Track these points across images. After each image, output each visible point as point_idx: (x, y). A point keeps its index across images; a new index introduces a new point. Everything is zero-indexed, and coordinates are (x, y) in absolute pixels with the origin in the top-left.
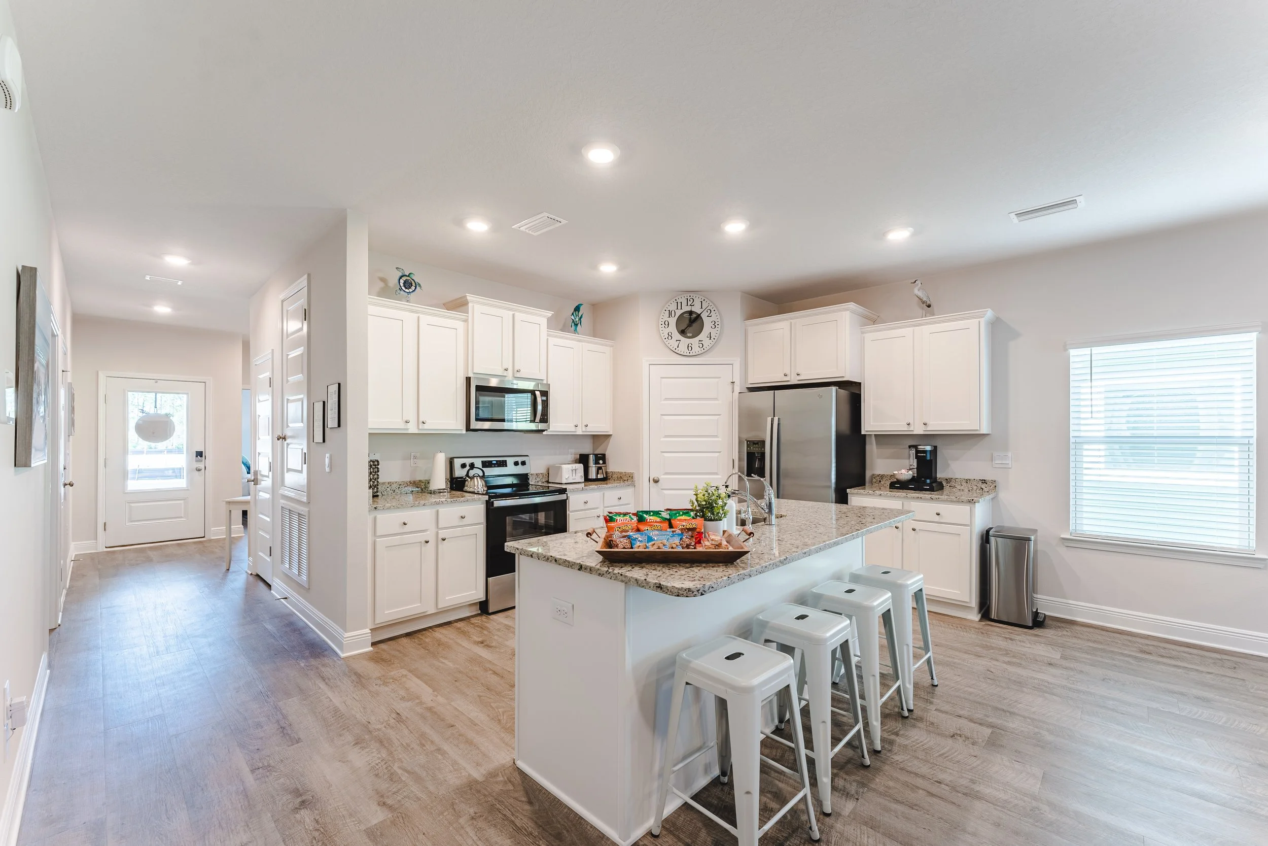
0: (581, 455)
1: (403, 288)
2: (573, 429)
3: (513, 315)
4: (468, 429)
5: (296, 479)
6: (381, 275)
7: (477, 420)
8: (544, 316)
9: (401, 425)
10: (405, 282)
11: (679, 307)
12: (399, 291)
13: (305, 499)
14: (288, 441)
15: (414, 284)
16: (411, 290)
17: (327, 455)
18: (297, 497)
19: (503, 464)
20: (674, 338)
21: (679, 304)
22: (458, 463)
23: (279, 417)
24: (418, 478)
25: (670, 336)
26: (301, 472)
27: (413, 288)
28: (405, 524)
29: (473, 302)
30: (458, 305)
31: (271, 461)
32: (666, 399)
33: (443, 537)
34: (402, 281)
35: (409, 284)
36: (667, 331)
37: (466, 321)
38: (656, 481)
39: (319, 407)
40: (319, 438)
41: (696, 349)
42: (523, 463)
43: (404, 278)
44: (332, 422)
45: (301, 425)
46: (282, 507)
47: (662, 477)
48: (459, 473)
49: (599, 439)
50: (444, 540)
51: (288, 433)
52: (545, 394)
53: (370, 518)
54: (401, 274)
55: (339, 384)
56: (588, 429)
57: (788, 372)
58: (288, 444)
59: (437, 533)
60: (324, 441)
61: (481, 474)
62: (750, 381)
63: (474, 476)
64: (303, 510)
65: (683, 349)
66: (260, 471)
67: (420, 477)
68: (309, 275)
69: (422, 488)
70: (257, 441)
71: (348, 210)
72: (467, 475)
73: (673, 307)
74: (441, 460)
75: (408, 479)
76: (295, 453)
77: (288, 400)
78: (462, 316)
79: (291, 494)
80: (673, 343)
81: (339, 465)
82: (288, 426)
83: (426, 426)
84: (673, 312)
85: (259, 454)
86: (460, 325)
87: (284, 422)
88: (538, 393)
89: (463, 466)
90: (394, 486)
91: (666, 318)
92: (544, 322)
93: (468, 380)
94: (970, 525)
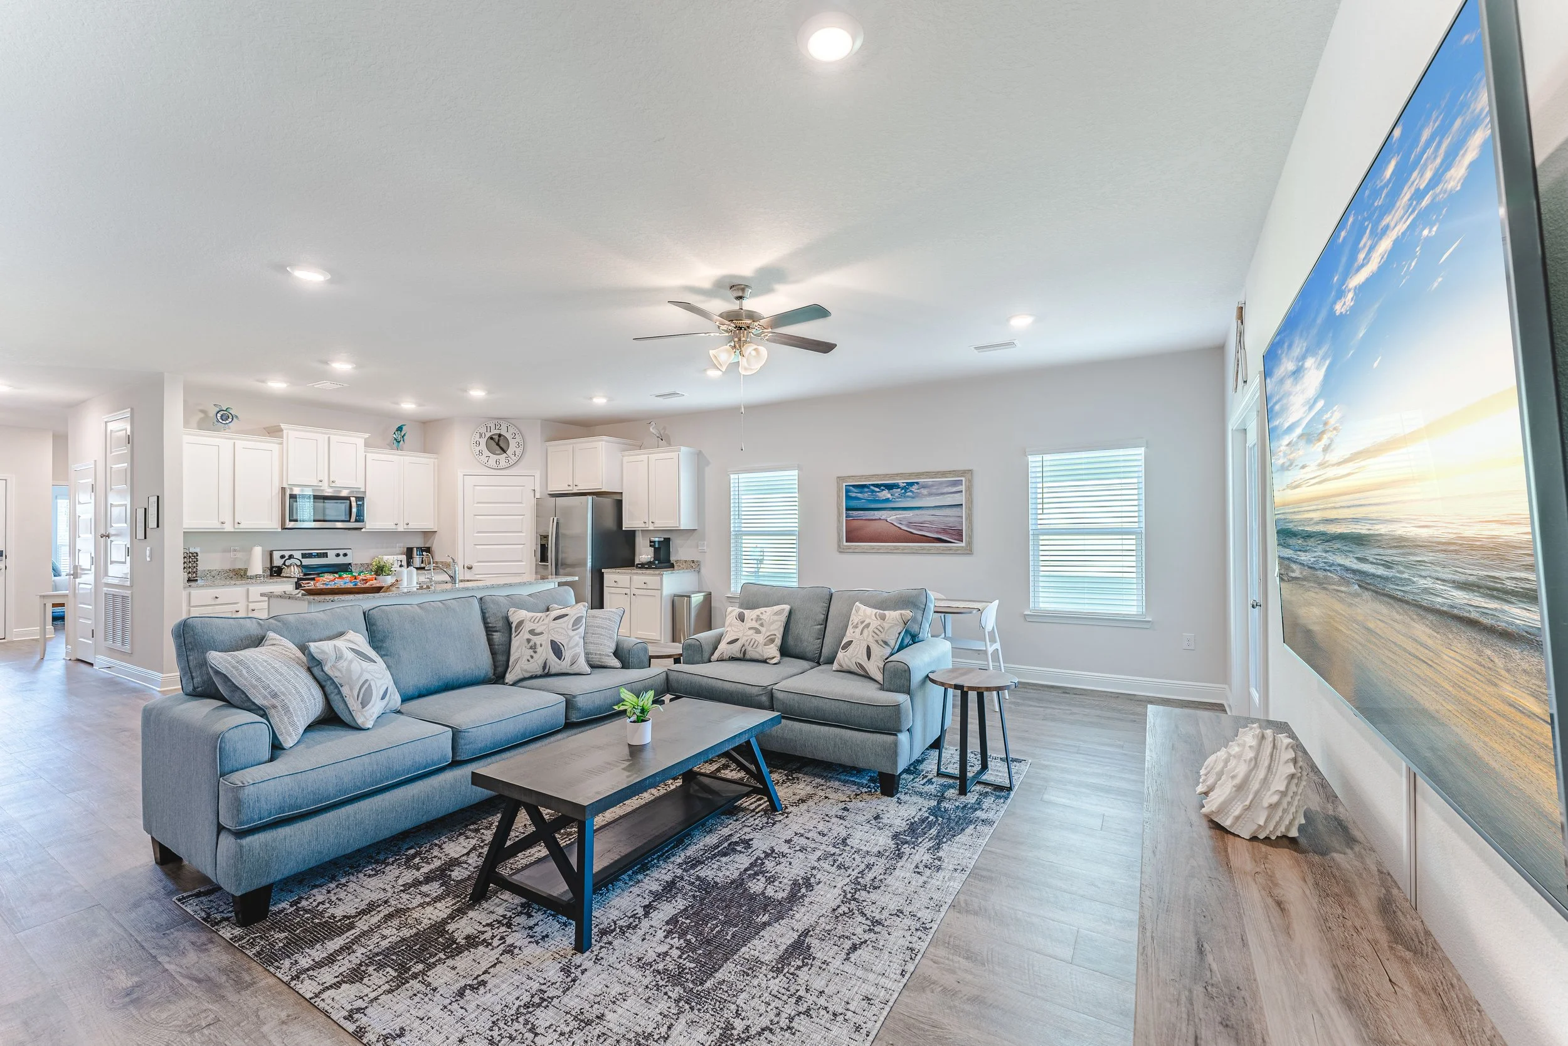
0: (407, 548)
1: (220, 421)
2: (394, 527)
3: (329, 438)
4: (283, 528)
5: (119, 571)
6: (201, 408)
7: (290, 521)
8: (362, 438)
9: (219, 526)
10: (222, 416)
11: (489, 430)
12: (216, 423)
13: (128, 584)
14: (112, 538)
15: (231, 417)
16: (227, 422)
17: (148, 548)
18: (121, 583)
19: (325, 555)
20: (484, 455)
21: (489, 428)
22: (276, 555)
23: (102, 516)
24: (238, 567)
25: (481, 452)
26: (125, 563)
27: (230, 420)
28: (217, 598)
29: (286, 429)
30: (274, 432)
31: (93, 555)
32: (478, 503)
33: (253, 608)
34: (219, 415)
35: (226, 416)
36: (478, 449)
37: (281, 444)
38: (470, 568)
39: (141, 513)
40: (141, 535)
41: (503, 464)
42: (345, 555)
43: (222, 413)
44: (152, 523)
45: (125, 525)
46: (105, 594)
47: (475, 565)
48: (278, 562)
49: (428, 534)
50: (253, 610)
51: (112, 531)
52: (360, 499)
53: (184, 594)
54: (218, 409)
55: (158, 497)
56: (409, 526)
57: (571, 483)
58: (111, 541)
59: (248, 606)
60: (145, 538)
61: (299, 563)
62: (549, 489)
63: (291, 565)
64: (128, 593)
65: (492, 462)
66: (80, 566)
67: (240, 565)
68: (132, 409)
69: (240, 575)
70: (77, 539)
71: (166, 374)
72: (284, 564)
73: (483, 430)
74: (258, 553)
75: (227, 567)
76: (118, 548)
77: (111, 504)
78: (279, 440)
79: (116, 581)
80: (483, 458)
81: (158, 555)
82: (111, 526)
83: (241, 526)
84: (483, 435)
85: (79, 550)
86: (275, 447)
87: (107, 521)
88: (353, 499)
89: (282, 557)
90: (213, 573)
91: (477, 439)
92: (360, 442)
93: (283, 489)
94: (661, 589)
